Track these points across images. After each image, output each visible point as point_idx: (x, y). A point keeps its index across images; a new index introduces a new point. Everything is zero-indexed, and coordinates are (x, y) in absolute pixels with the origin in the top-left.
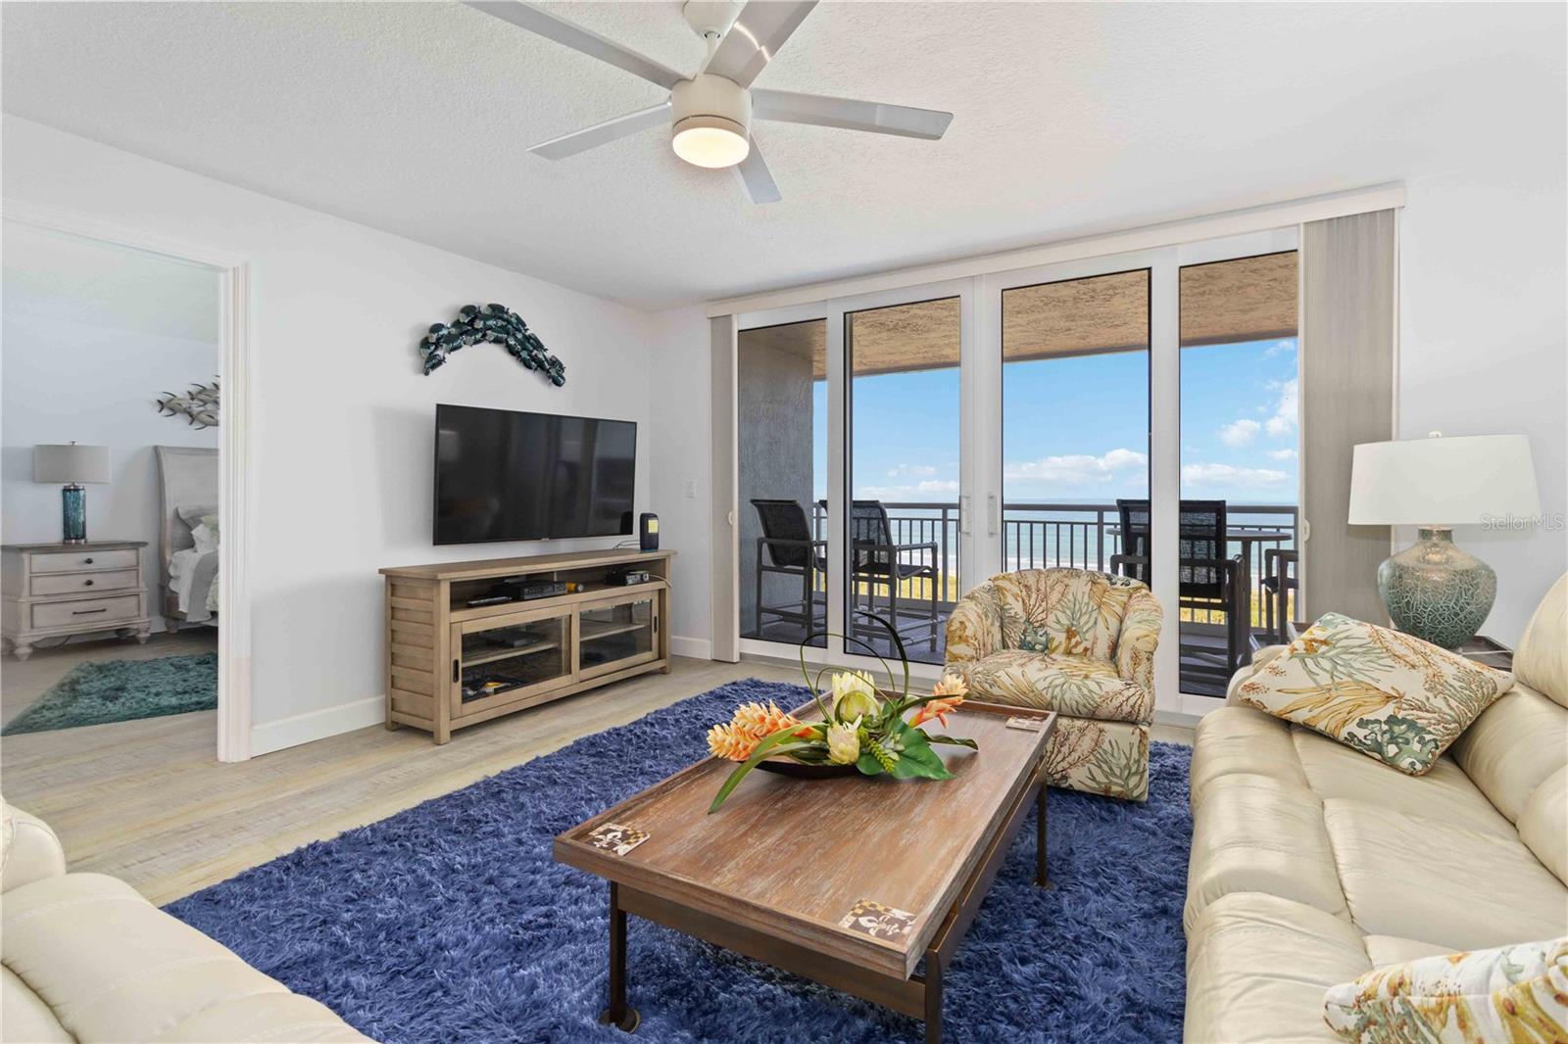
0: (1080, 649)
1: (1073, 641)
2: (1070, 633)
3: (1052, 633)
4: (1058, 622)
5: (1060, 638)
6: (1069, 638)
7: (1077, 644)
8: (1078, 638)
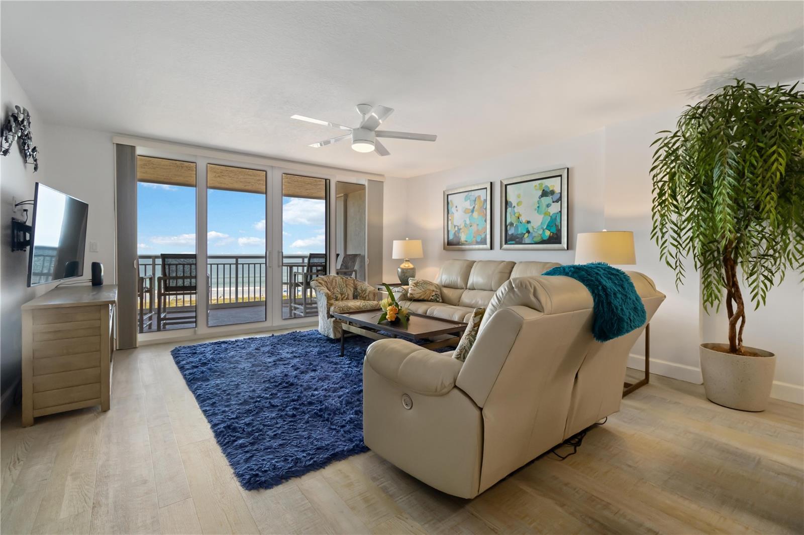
0: (345, 298)
1: (343, 296)
2: (342, 294)
3: (337, 295)
4: (338, 291)
5: (339, 296)
6: (341, 296)
7: (344, 297)
8: (344, 295)
